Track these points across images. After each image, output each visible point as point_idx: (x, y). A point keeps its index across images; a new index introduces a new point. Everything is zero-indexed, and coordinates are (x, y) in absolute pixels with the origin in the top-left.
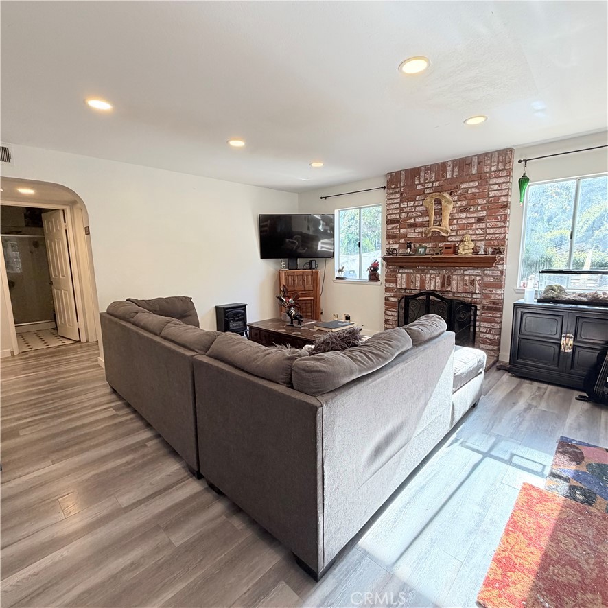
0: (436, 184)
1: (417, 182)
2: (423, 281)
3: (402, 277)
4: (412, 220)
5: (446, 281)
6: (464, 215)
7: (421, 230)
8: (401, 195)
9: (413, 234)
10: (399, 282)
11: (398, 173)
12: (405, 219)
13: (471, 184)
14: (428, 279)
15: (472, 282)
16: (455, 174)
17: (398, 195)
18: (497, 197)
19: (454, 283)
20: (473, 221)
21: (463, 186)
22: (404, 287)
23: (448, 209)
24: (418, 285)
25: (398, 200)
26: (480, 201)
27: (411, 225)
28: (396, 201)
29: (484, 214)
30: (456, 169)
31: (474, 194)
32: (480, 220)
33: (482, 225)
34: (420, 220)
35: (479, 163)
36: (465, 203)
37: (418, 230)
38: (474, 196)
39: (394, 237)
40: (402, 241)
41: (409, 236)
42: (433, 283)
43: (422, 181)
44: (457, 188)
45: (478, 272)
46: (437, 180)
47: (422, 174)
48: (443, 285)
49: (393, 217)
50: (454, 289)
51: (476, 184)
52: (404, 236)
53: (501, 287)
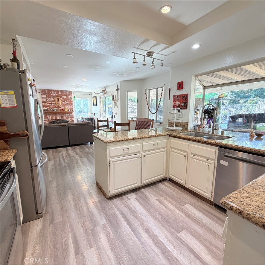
0: (56, 95)
1: (51, 93)
2: (56, 117)
3: (50, 117)
4: (51, 102)
5: (62, 117)
6: (64, 103)
7: (53, 105)
8: (46, 95)
9: (51, 106)
10: (49, 118)
11: (45, 90)
12: (48, 102)
13: (65, 96)
14: (57, 117)
15: (68, 117)
16: (61, 93)
17: (45, 95)
18: (70, 100)
19: (64, 117)
20: (66, 104)
21: (63, 96)
22: (51, 119)
23: (60, 101)
24: (55, 119)
25: (46, 97)
26: (67, 100)
27: (50, 104)
28: (45, 97)
29: (68, 103)
30: (61, 92)
31: (65, 98)
32: (67, 104)
33: (68, 105)
34: (53, 102)
35: (66, 92)
36: (64, 100)
37: (52, 105)
38: (66, 99)
39: (45, 106)
40: (48, 107)
41: (50, 106)
42: (59, 118)
43: (52, 93)
44: (62, 96)
45: (69, 115)
46: (56, 94)
47: (52, 91)
48: (61, 118)
49: (44, 101)
50: (64, 119)
51: (66, 96)
52: (49, 106)
53: (73, 117)
